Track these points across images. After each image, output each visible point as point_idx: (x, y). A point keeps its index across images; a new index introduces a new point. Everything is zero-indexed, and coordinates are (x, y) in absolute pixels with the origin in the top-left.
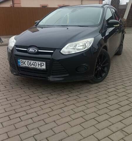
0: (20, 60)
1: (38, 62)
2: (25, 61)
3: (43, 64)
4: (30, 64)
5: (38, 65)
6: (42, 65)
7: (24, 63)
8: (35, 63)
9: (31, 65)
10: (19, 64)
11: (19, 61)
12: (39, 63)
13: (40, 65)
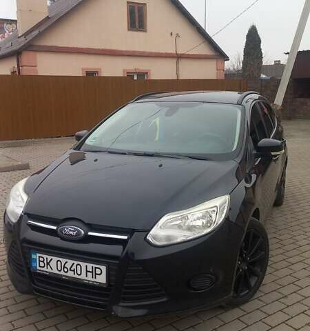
0: (38, 255)
1: (86, 264)
2: (49, 258)
3: (98, 271)
4: (64, 267)
5: (87, 271)
6: (96, 274)
7: (48, 264)
8: (79, 266)
9: (66, 270)
10: (34, 265)
11: (33, 256)
12: (90, 266)
13: (92, 272)
